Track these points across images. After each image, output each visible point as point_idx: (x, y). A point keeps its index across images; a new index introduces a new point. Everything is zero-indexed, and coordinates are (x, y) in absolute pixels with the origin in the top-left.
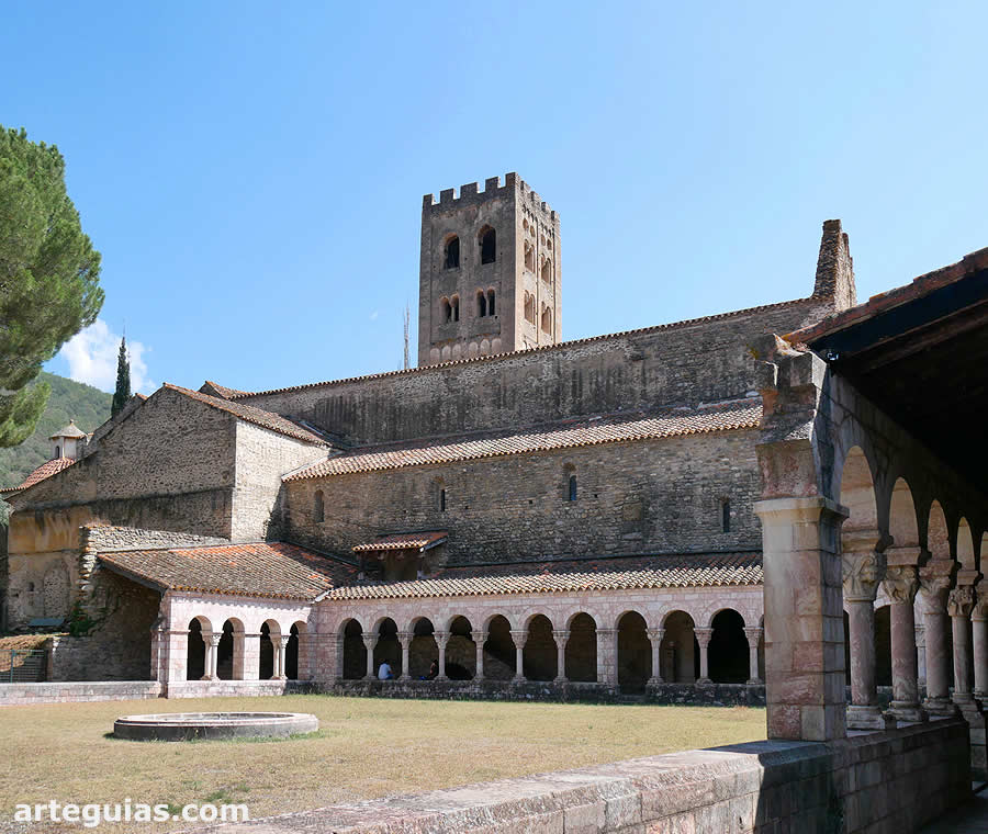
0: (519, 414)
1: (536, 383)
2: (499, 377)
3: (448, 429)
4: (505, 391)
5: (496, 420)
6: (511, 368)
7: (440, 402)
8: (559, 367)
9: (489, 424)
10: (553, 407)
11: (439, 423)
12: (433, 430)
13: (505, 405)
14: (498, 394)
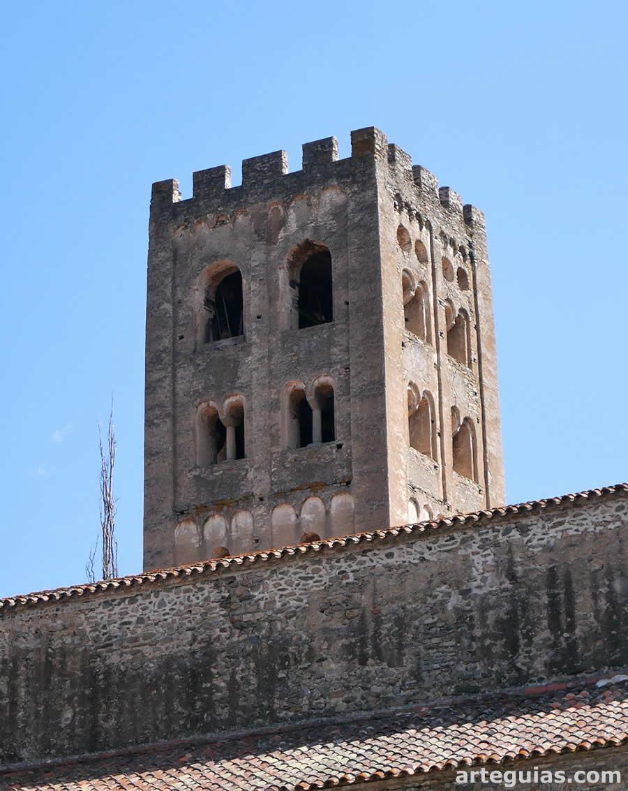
0: (416, 675)
1: (455, 601)
2: (361, 589)
3: (232, 715)
4: (378, 621)
5: (358, 694)
6: (389, 568)
7: (210, 654)
8: (512, 562)
9: (338, 702)
10: (503, 656)
11: (209, 706)
12: (194, 722)
13: (378, 655)
14: (362, 630)
